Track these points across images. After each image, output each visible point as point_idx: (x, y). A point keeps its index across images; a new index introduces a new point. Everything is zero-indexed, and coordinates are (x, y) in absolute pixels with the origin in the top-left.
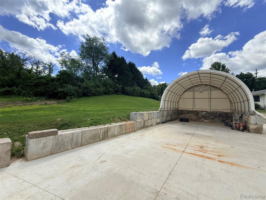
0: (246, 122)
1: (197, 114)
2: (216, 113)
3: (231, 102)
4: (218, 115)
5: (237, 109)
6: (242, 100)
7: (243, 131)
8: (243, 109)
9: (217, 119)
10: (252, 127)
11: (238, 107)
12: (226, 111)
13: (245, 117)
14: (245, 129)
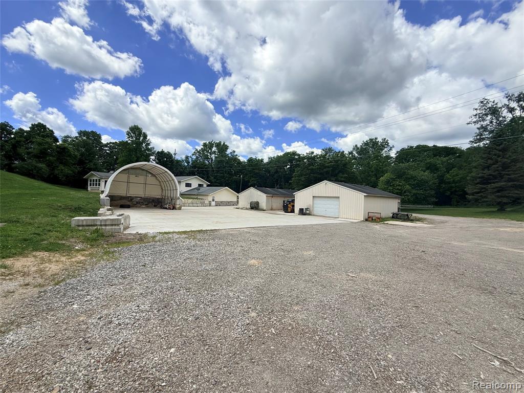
0: (174, 204)
1: (131, 200)
2: (150, 199)
3: (162, 188)
4: (151, 200)
5: (167, 195)
6: (172, 189)
7: (173, 209)
8: (172, 196)
9: (150, 204)
10: (178, 206)
11: (168, 194)
12: (157, 197)
13: (173, 201)
14: (174, 208)
